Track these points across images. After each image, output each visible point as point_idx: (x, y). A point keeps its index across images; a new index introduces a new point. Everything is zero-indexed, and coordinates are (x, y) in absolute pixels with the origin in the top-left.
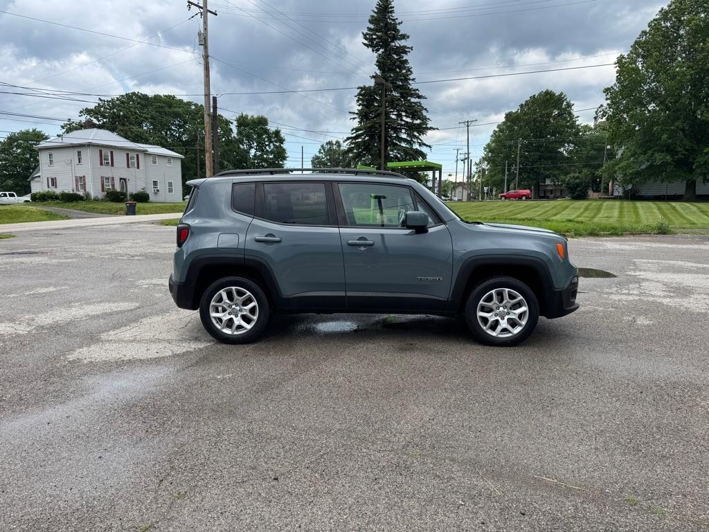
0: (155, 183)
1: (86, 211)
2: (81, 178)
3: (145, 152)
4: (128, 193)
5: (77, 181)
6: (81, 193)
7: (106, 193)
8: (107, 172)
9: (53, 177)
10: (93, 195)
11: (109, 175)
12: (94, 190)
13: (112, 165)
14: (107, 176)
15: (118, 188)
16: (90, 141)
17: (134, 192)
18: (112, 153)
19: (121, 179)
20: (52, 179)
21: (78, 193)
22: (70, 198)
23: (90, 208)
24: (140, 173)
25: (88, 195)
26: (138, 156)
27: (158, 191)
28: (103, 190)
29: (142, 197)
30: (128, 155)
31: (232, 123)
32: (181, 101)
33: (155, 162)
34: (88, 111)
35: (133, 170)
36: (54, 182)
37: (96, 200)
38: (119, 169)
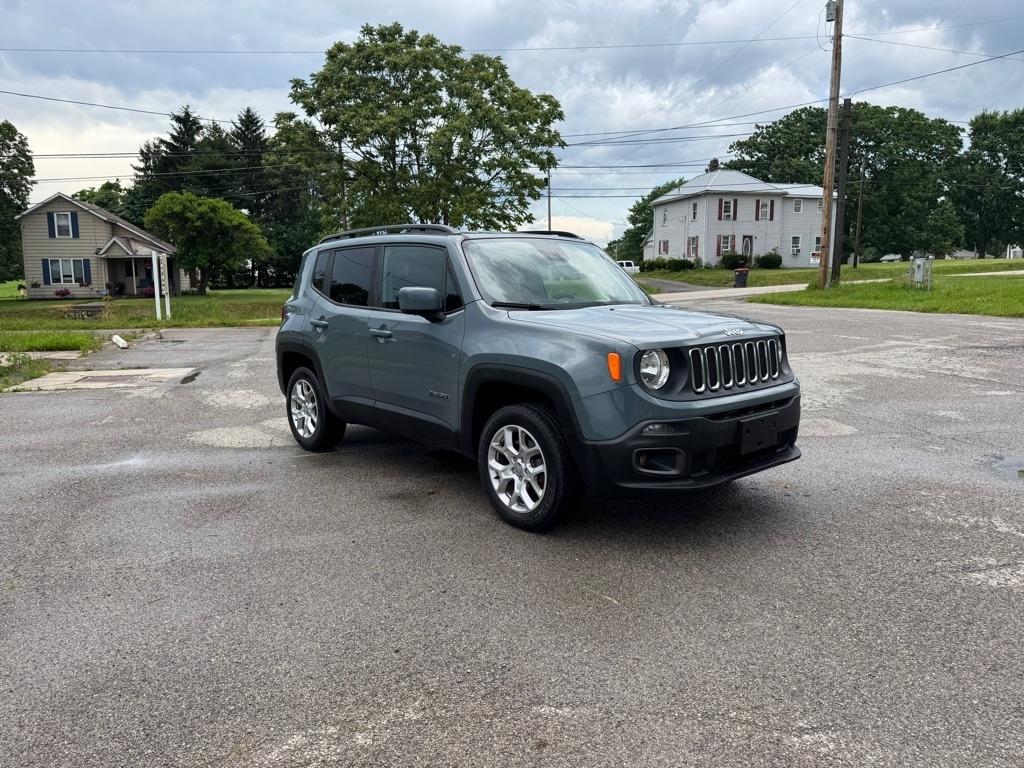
0: (796, 240)
1: (690, 283)
2: (693, 239)
3: (784, 196)
4: (753, 256)
5: (689, 244)
6: (692, 259)
7: (721, 258)
8: (726, 228)
9: (666, 239)
10: (704, 261)
11: (727, 232)
12: (707, 254)
13: (735, 218)
14: (725, 234)
15: (739, 250)
16: (708, 188)
17: (762, 255)
18: (735, 201)
19: (745, 237)
20: (664, 243)
21: (689, 259)
22: (679, 266)
23: (696, 279)
24: (773, 228)
25: (698, 261)
26: (772, 202)
27: (798, 251)
28: (718, 254)
29: (772, 262)
30: (758, 202)
31: (963, 130)
32: (877, 109)
33: (797, 209)
34: (740, 145)
35: (763, 223)
36: (666, 245)
37: (708, 268)
38: (745, 223)
